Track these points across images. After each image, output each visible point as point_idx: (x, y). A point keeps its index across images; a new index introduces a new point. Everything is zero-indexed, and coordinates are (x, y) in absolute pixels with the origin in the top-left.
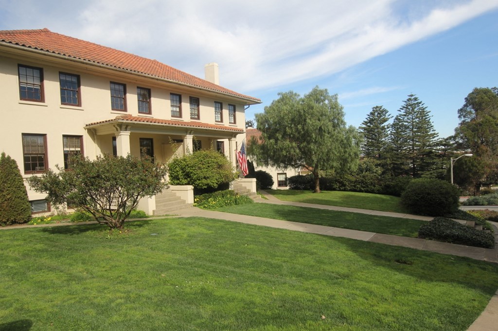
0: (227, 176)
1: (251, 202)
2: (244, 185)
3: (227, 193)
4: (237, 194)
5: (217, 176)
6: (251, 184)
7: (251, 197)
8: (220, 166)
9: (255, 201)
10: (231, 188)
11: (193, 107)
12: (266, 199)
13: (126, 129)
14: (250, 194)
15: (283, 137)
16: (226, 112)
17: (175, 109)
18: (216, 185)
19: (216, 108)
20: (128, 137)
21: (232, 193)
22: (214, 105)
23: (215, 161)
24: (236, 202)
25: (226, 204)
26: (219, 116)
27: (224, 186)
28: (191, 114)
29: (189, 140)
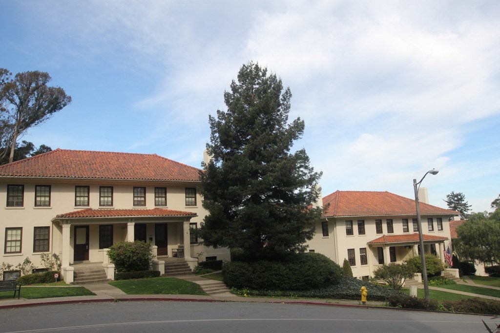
0: (439, 269)
1: (455, 283)
2: (451, 273)
3: (440, 278)
4: (446, 279)
5: (434, 269)
6: (456, 272)
7: (455, 281)
8: (435, 263)
9: (458, 283)
10: (442, 275)
11: (415, 224)
12: (466, 282)
13: (388, 246)
14: (455, 279)
15: (474, 245)
16: (435, 224)
17: (404, 227)
18: (434, 273)
19: (428, 222)
20: (389, 250)
21: (443, 278)
22: (427, 221)
23: (432, 260)
24: (446, 283)
25: (440, 284)
26: (431, 226)
27: (438, 274)
28: (414, 228)
29: (416, 247)
